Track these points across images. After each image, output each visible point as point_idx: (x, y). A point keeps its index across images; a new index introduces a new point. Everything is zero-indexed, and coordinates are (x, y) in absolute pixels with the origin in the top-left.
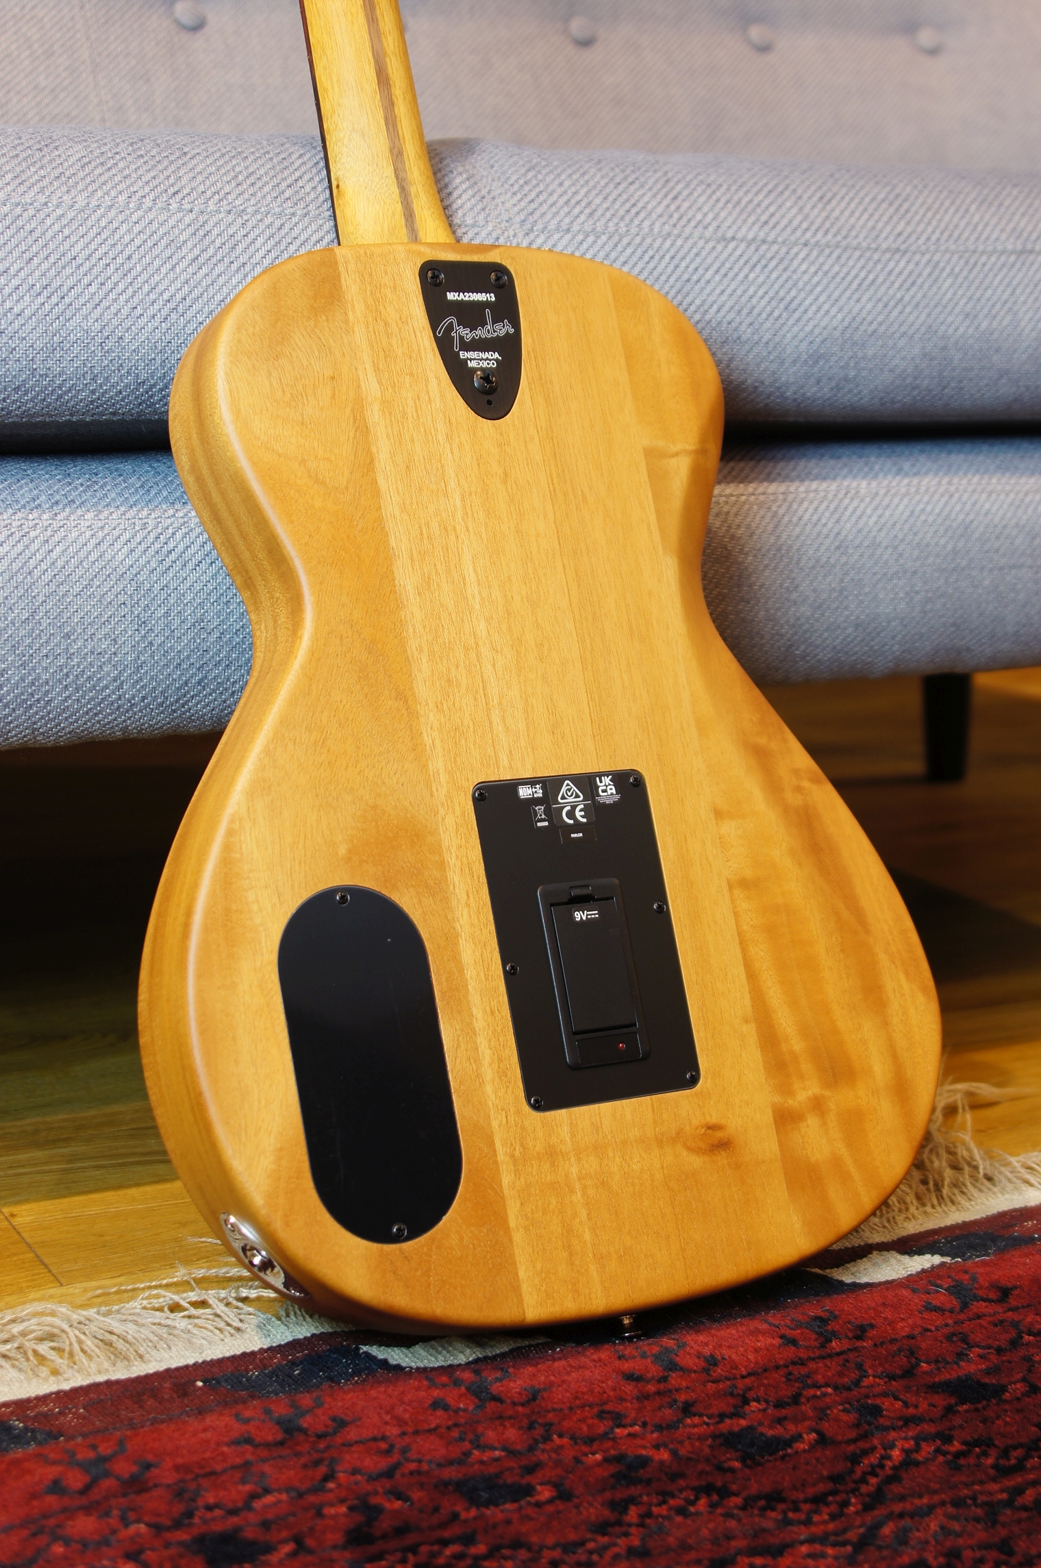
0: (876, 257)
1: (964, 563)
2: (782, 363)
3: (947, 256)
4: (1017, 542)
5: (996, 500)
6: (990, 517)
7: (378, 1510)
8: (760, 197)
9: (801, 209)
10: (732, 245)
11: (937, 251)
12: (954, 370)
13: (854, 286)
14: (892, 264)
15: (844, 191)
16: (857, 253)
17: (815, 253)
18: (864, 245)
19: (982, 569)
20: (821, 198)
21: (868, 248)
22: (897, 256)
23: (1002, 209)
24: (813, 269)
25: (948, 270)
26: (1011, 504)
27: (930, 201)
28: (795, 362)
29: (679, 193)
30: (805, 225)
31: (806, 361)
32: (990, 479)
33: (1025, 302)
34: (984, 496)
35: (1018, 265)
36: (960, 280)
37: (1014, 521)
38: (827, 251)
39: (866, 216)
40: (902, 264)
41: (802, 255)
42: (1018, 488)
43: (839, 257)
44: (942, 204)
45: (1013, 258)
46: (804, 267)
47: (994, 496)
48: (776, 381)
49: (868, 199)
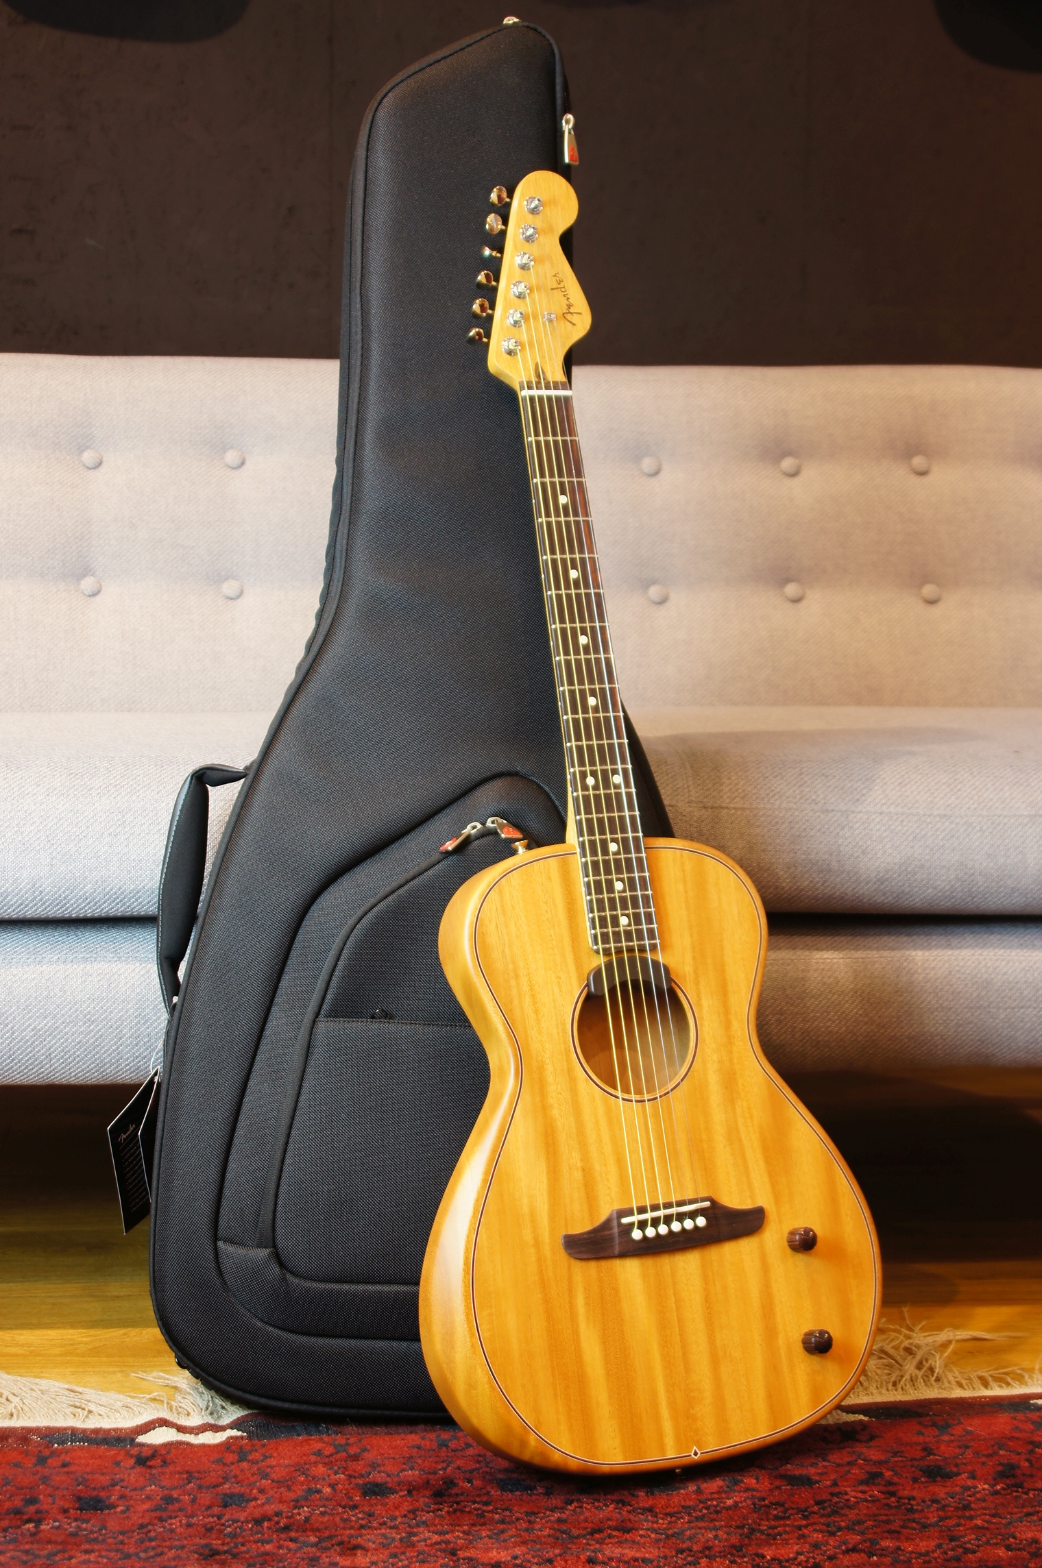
0: (929, 820)
1: (986, 1004)
2: (859, 884)
3: (980, 818)
4: (1025, 993)
5: (1012, 966)
6: (1006, 977)
7: (455, 1485)
8: (859, 784)
9: (884, 791)
10: (831, 815)
11: (972, 816)
12: (979, 887)
13: (910, 838)
14: (939, 825)
15: (919, 777)
16: (916, 818)
17: (887, 818)
18: (922, 813)
19: (999, 1008)
20: (900, 783)
21: (924, 815)
22: (944, 820)
23: (1028, 788)
24: (883, 828)
25: (978, 828)
26: (1023, 969)
27: (977, 783)
28: (867, 884)
29: (806, 782)
30: (883, 801)
31: (875, 883)
32: (1011, 952)
33: (1032, 847)
34: (1004, 963)
35: (1030, 824)
36: (986, 834)
37: (1024, 979)
38: (895, 817)
39: (928, 794)
40: (947, 824)
41: (878, 820)
42: (1030, 958)
43: (903, 821)
44: (986, 785)
45: (1027, 820)
46: (878, 827)
47: (1011, 964)
48: (856, 893)
49: (933, 783)
